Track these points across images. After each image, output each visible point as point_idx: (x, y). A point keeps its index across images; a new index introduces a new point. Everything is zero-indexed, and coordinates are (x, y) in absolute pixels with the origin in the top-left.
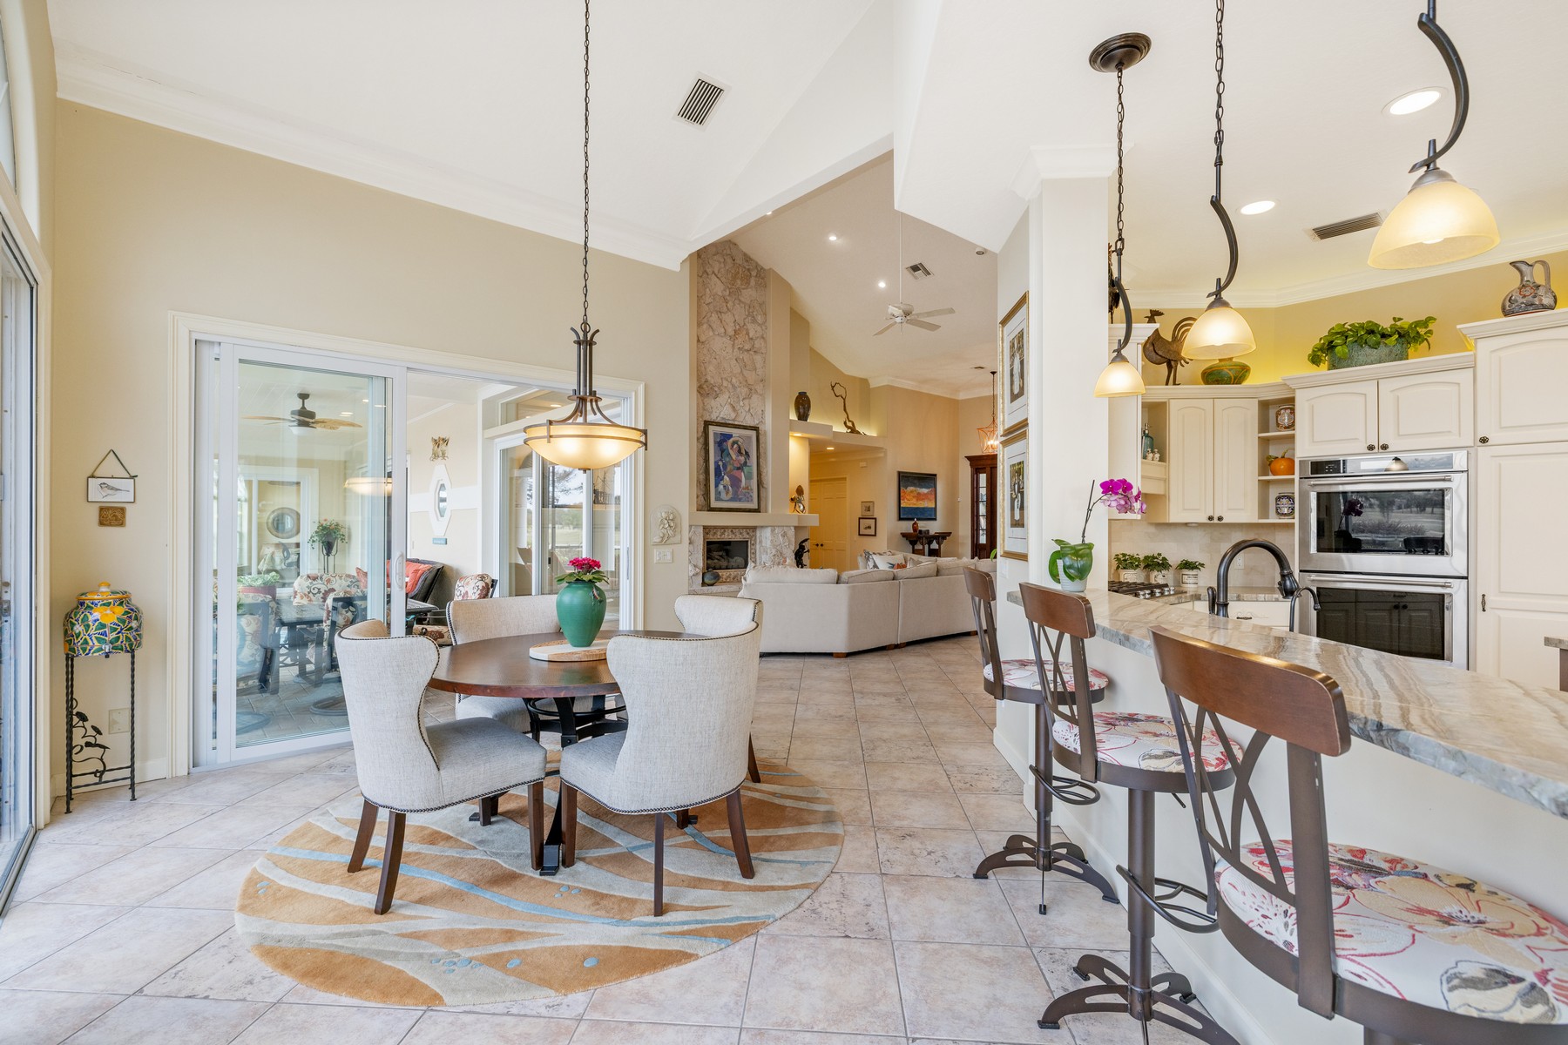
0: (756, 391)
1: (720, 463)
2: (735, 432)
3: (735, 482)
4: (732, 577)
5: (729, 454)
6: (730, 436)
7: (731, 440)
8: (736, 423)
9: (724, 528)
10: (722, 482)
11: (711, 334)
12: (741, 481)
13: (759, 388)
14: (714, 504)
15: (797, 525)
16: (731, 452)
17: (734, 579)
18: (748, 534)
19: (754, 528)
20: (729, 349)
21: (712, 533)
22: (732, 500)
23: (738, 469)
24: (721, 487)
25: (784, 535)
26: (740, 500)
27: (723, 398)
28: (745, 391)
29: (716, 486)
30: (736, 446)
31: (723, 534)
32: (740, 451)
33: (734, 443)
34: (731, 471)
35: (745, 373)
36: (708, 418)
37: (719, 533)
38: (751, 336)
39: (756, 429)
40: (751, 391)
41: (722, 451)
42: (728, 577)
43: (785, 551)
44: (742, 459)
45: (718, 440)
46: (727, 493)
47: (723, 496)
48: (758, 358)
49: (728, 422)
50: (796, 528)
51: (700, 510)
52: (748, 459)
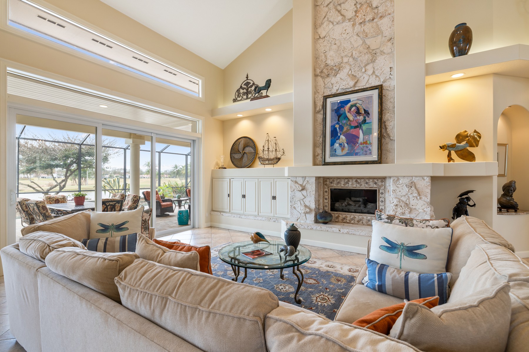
0: (382, 53)
1: (337, 126)
2: (353, 97)
3: (352, 140)
4: (356, 219)
5: (346, 117)
6: (349, 101)
7: (349, 105)
8: (356, 89)
9: (348, 179)
10: (338, 141)
11: (331, 26)
12: (359, 138)
13: (387, 49)
14: (328, 160)
15: (432, 175)
16: (348, 115)
17: (358, 221)
18: (376, 183)
19: (383, 179)
20: (350, 30)
21: (335, 182)
22: (347, 155)
23: (356, 127)
24: (337, 145)
25: (412, 185)
26: (356, 154)
27: (343, 74)
28: (366, 58)
29: (332, 144)
30: (354, 108)
31: (347, 183)
32: (358, 112)
33: (352, 106)
34: (347, 130)
35: (368, 41)
36: (328, 93)
37: (343, 183)
38: (374, 6)
39: (380, 88)
40: (374, 55)
41: (339, 116)
42: (352, 219)
43: (413, 202)
44: (361, 118)
45: (336, 108)
46: (343, 149)
47: (339, 151)
48: (384, 23)
49: (348, 90)
50: (434, 179)
51: (318, 165)
52: (368, 117)
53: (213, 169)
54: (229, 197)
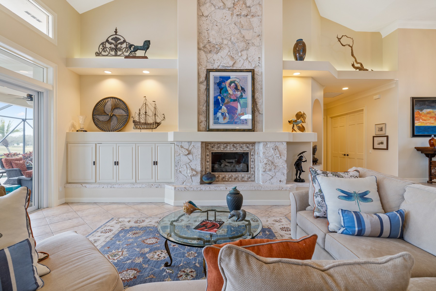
0: (253, 44)
1: (219, 98)
2: (232, 75)
4: (233, 178)
5: (227, 91)
6: (229, 78)
7: (229, 81)
8: (234, 68)
9: (227, 143)
10: (220, 111)
11: (213, 8)
12: (237, 110)
13: (256, 41)
14: (212, 126)
15: (288, 141)
16: (228, 89)
17: (235, 179)
18: (248, 147)
19: (253, 144)
20: (229, 17)
21: (216, 146)
22: (228, 123)
23: (235, 100)
24: (219, 114)
25: (276, 148)
26: (236, 123)
27: (224, 53)
28: (242, 45)
29: (215, 113)
30: (233, 85)
31: (226, 147)
32: (236, 88)
33: (231, 83)
34: (228, 102)
35: (244, 32)
36: (210, 67)
37: (222, 147)
38: (248, 5)
39: (252, 71)
40: (248, 44)
41: (221, 89)
42: (230, 178)
43: (276, 161)
44: (239, 93)
45: (218, 81)
46: (224, 118)
47: (221, 120)
48: (255, 21)
49: (227, 68)
50: (288, 143)
51: (201, 131)
52: (244, 93)
53: (68, 131)
54: (94, 164)
